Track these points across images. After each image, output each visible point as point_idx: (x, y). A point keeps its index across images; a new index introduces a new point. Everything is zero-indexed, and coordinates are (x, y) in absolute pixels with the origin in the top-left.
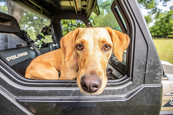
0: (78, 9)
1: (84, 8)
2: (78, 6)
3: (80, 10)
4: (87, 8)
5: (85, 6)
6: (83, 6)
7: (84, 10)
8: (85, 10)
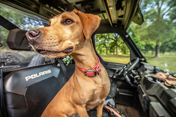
0: (114, 21)
1: (120, 19)
2: (113, 17)
3: (116, 22)
4: (124, 18)
5: (122, 16)
6: (119, 17)
7: (120, 21)
8: (122, 21)
